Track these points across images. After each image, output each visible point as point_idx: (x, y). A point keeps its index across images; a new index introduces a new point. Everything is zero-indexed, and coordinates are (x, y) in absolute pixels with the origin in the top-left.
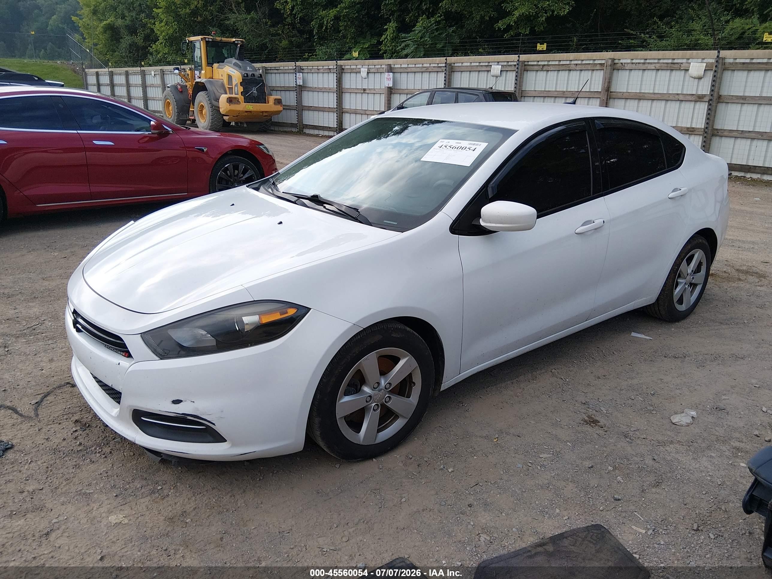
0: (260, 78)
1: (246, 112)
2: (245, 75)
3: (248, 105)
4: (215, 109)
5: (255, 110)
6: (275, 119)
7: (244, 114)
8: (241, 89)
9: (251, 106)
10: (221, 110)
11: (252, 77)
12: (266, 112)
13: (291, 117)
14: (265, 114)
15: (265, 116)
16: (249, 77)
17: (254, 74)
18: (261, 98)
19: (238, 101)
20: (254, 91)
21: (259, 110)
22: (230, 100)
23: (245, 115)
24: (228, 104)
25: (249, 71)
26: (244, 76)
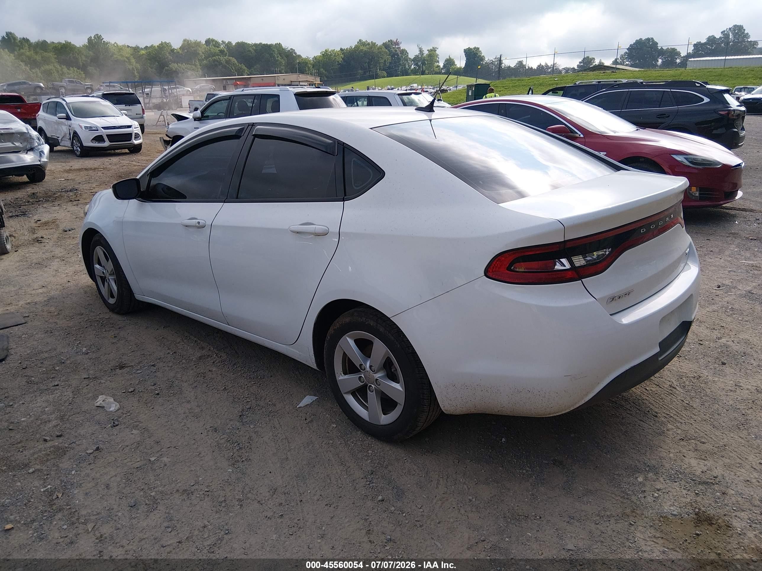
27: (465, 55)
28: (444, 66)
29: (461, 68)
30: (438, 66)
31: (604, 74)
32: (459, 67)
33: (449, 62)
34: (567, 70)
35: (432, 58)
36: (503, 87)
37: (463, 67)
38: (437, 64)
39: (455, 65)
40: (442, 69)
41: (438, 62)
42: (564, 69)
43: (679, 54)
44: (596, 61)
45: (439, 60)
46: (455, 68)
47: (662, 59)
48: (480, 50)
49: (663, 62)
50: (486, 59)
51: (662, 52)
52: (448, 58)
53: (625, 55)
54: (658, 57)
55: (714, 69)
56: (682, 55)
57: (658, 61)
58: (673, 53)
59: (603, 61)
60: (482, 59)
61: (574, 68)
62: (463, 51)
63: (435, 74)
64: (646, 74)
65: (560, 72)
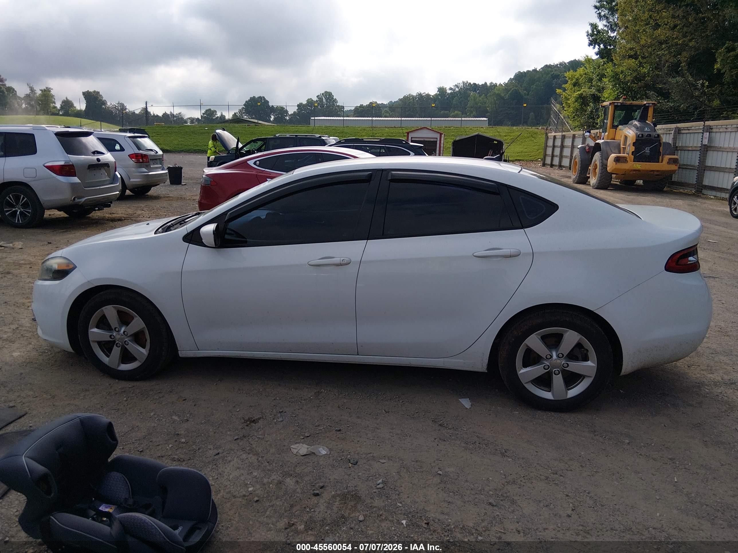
0: (657, 139)
1: (635, 170)
2: (640, 136)
3: (636, 164)
4: (604, 166)
5: (643, 169)
6: (675, 178)
7: (631, 173)
8: (633, 149)
9: (639, 164)
10: (608, 169)
11: (647, 138)
12: (658, 171)
13: (692, 177)
14: (656, 173)
15: (657, 175)
16: (645, 137)
17: (650, 135)
18: (654, 157)
19: (626, 160)
20: (647, 150)
21: (648, 169)
22: (617, 160)
23: (633, 173)
24: (615, 163)
25: (646, 131)
26: (638, 137)
27: (85, 98)
28: (62, 107)
29: (82, 110)
30: (55, 107)
31: (248, 127)
32: (79, 109)
33: (67, 105)
34: (192, 120)
35: (47, 98)
36: (155, 132)
37: (83, 110)
38: (52, 105)
39: (74, 107)
40: (59, 110)
41: (54, 103)
42: (189, 118)
43: (287, 112)
44: (217, 113)
45: (55, 101)
46: (74, 110)
47: (274, 116)
48: (101, 93)
49: (275, 118)
50: (109, 104)
51: (273, 110)
52: (65, 99)
53: (243, 110)
54: (270, 114)
55: (336, 127)
56: (290, 113)
57: (271, 117)
58: (281, 111)
59: (224, 114)
60: (104, 103)
61: (198, 119)
62: (82, 94)
63: (52, 115)
64: (284, 129)
65: (186, 122)
